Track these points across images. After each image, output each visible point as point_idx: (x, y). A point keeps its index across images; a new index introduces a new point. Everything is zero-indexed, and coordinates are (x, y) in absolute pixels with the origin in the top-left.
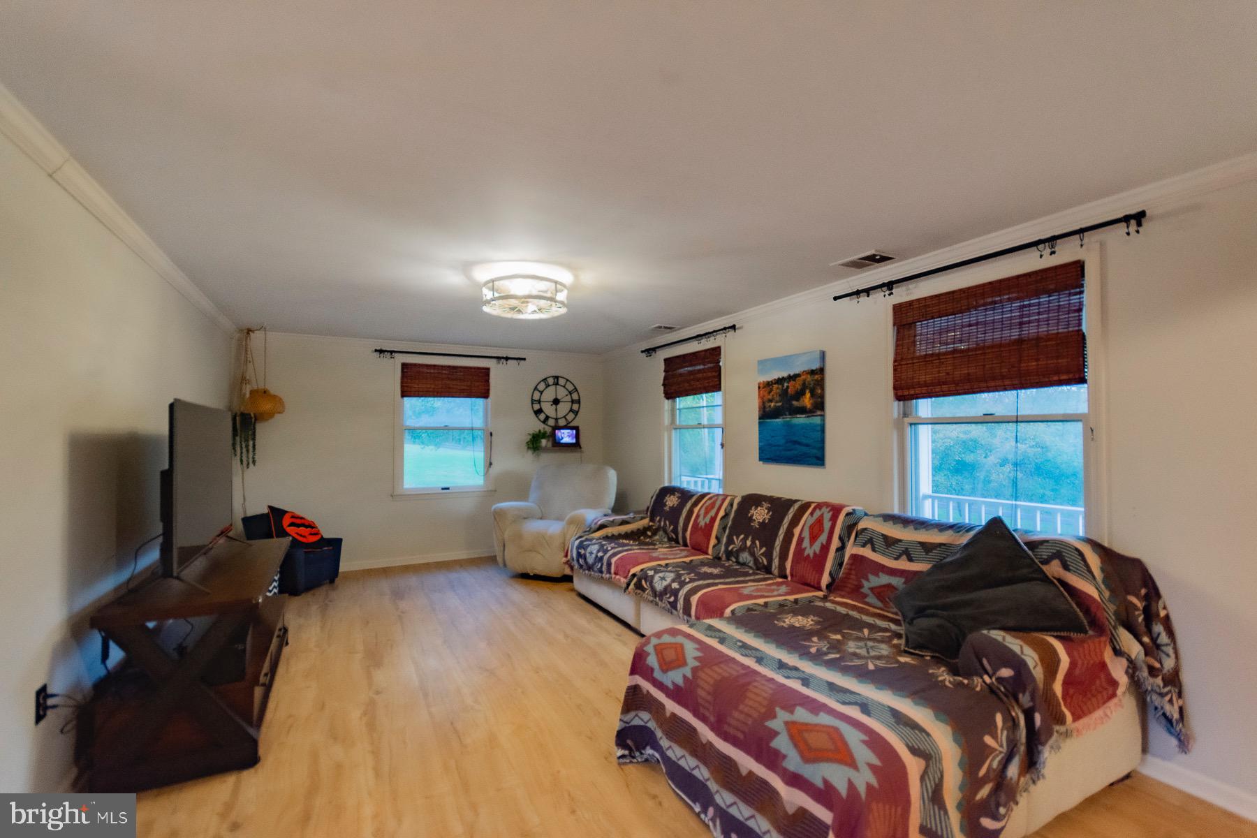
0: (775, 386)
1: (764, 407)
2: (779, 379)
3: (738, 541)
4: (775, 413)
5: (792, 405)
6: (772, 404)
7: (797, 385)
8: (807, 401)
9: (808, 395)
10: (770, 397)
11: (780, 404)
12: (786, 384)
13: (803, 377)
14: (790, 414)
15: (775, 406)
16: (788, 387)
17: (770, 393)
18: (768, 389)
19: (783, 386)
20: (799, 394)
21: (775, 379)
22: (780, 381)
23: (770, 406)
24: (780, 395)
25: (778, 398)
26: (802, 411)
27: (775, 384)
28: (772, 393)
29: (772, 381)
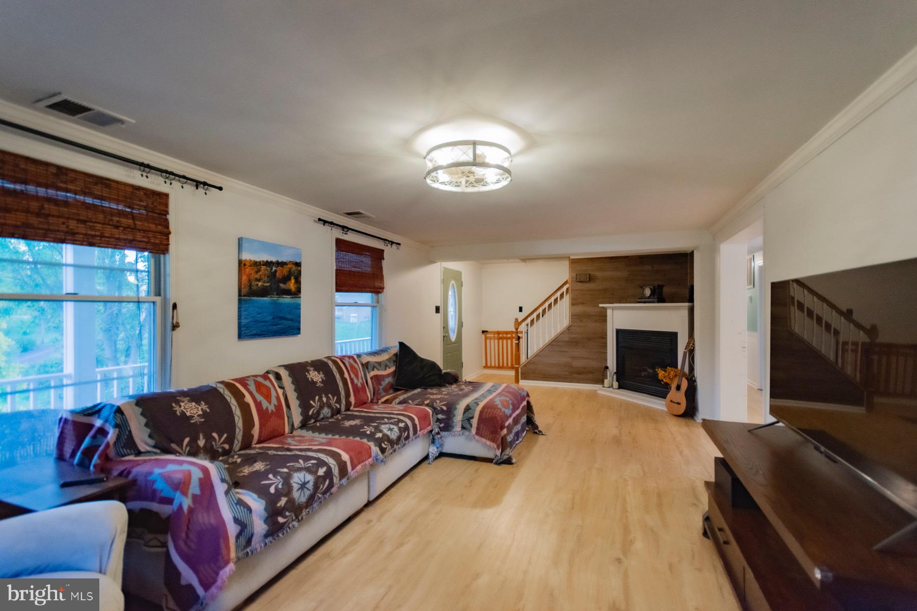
0: (263, 268)
1: (250, 286)
2: (267, 262)
3: (315, 404)
4: (263, 292)
5: (280, 287)
6: (260, 284)
7: (285, 271)
8: (292, 285)
9: (293, 281)
10: (257, 276)
11: (268, 284)
12: (274, 269)
13: (289, 266)
14: (277, 295)
15: (262, 285)
16: (276, 271)
17: (257, 272)
18: (255, 269)
19: (272, 269)
20: (286, 279)
21: (263, 261)
22: (268, 264)
23: (257, 285)
24: (268, 277)
25: (266, 279)
26: (288, 292)
27: (263, 265)
28: (260, 273)
29: (260, 262)
